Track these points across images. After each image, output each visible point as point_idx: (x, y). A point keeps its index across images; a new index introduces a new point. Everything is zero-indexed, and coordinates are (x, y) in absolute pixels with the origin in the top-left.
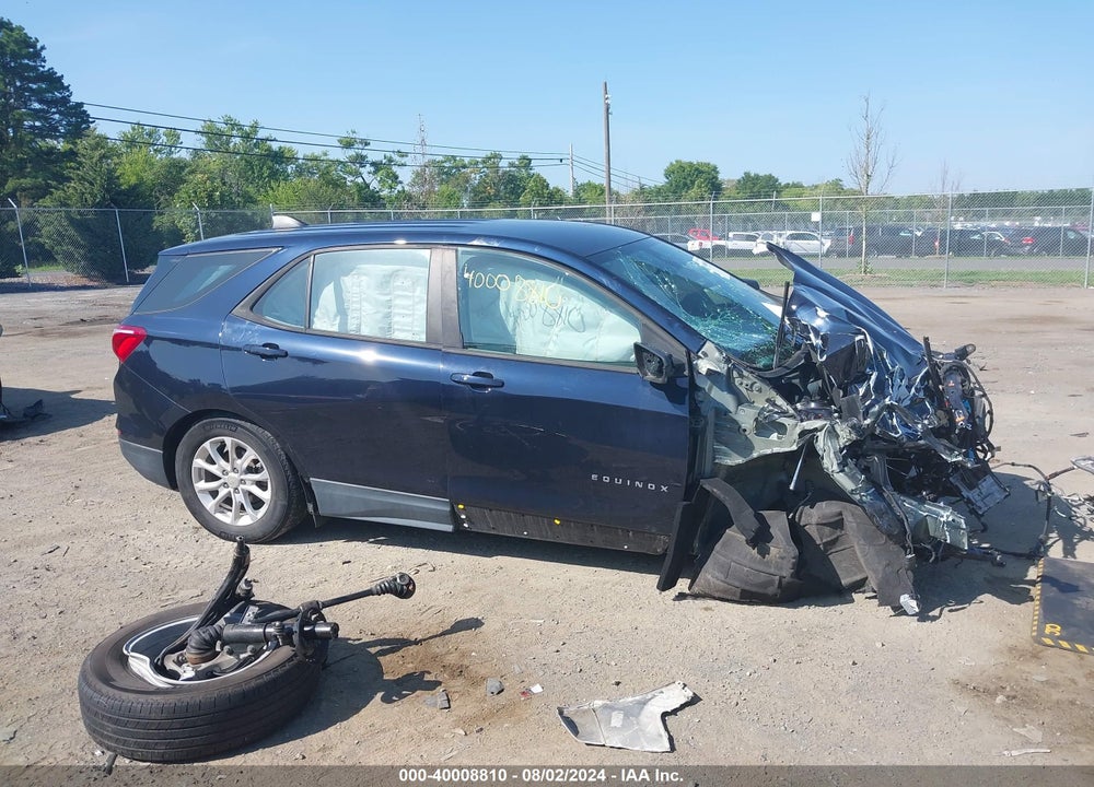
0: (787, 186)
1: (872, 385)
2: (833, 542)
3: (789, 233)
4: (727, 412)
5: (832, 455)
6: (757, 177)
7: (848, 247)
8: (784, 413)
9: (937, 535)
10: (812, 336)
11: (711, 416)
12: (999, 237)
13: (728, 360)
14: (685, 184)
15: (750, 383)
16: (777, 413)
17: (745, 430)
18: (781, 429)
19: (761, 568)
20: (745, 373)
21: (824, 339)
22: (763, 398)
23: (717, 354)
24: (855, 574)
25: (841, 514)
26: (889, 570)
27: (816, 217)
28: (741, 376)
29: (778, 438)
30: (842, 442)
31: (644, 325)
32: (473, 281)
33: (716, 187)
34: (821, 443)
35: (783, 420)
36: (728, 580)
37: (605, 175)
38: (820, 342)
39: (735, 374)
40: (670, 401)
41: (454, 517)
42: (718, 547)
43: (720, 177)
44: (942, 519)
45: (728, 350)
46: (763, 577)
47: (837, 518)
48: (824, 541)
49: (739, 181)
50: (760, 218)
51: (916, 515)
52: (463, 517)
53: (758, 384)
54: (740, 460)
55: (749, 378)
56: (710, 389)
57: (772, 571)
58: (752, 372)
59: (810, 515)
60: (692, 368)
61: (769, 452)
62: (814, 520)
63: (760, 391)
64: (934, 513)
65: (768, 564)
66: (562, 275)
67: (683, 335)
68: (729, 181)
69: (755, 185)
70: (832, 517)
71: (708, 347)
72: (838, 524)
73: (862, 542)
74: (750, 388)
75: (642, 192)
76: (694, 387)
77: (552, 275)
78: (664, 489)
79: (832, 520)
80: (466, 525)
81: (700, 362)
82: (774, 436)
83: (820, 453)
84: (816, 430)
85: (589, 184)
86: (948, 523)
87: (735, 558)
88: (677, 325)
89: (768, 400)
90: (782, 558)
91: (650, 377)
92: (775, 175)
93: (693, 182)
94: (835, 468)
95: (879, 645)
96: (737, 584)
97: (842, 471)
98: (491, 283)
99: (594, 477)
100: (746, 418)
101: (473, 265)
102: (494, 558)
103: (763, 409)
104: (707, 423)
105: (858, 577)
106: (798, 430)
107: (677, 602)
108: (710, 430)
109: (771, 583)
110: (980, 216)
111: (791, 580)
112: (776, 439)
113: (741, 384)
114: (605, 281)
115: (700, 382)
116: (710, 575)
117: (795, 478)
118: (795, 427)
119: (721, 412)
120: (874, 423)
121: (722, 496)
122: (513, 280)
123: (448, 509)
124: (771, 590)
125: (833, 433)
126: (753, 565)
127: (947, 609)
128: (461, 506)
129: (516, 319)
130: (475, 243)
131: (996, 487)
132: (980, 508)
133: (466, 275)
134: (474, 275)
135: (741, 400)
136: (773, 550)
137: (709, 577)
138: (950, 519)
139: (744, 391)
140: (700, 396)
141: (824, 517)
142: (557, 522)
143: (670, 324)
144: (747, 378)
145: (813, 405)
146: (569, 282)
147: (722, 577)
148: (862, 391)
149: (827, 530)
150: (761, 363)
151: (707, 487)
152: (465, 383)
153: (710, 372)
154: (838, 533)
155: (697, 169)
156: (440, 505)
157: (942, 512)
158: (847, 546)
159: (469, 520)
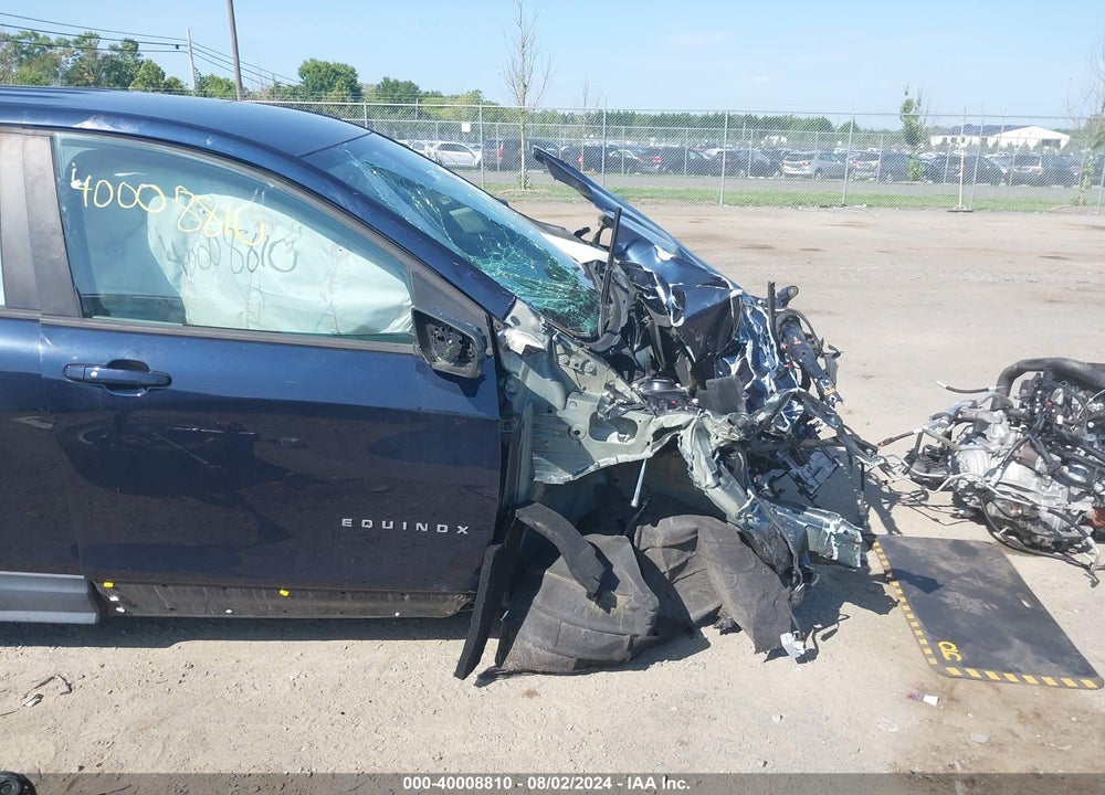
0: (427, 94)
1: (749, 360)
2: (681, 568)
3: (441, 142)
4: (551, 409)
5: (704, 463)
6: (397, 84)
7: (499, 160)
8: (630, 404)
9: (819, 549)
10: (659, 289)
11: (527, 414)
12: (630, 155)
13: (549, 331)
14: (323, 86)
15: (580, 361)
16: (622, 405)
17: (578, 432)
18: (630, 428)
19: (606, 626)
20: (574, 348)
21: (678, 293)
22: (599, 385)
23: (533, 320)
24: (707, 604)
25: (696, 532)
26: (764, 603)
27: (466, 127)
28: (569, 353)
29: (619, 439)
30: (714, 442)
31: (416, 275)
32: (91, 194)
33: (356, 92)
34: (688, 444)
35: (631, 415)
36: (556, 649)
37: (233, 68)
38: (672, 298)
39: (559, 349)
40: (467, 396)
41: (97, 600)
42: (537, 599)
43: (359, 80)
44: (828, 531)
45: (545, 312)
46: (608, 639)
47: (690, 538)
48: (671, 567)
49: (379, 86)
50: (405, 126)
51: (796, 528)
52: (114, 599)
53: (593, 363)
54: (569, 477)
55: (581, 354)
56: (525, 374)
57: (621, 629)
58: (582, 346)
59: (653, 536)
60: (498, 344)
61: (612, 461)
62: (659, 542)
63: (594, 373)
64: (816, 521)
65: (613, 621)
66: (262, 187)
67: (480, 292)
68: (367, 85)
69: (395, 91)
70: (683, 537)
71: (520, 309)
72: (690, 544)
73: (728, 569)
74: (580, 369)
75: (276, 90)
76: (503, 373)
77: (244, 188)
78: (462, 530)
79: (683, 541)
80: (121, 610)
81: (508, 333)
82: (614, 438)
83: (688, 460)
84: (679, 428)
85: (212, 78)
86: (837, 536)
87: (566, 615)
88: (469, 274)
89: (608, 387)
90: (634, 610)
91: (442, 363)
92: (416, 83)
93: (330, 84)
94: (710, 480)
95: (776, 719)
96: (572, 652)
97: (718, 484)
98: (128, 197)
99: (346, 522)
100: (578, 415)
101: (89, 164)
102: (175, 646)
103: (602, 401)
104: (522, 426)
105: (711, 608)
106: (653, 429)
107: (484, 688)
108: (526, 433)
109: (618, 644)
110: (616, 134)
111: (648, 638)
112: (616, 441)
113: (568, 363)
114: (340, 199)
115: (508, 364)
116: (529, 640)
117: (638, 490)
118: (648, 424)
119: (543, 408)
120: (771, 418)
121: (550, 532)
122: (170, 194)
123: (83, 590)
124: (617, 655)
125: (702, 432)
126: (594, 624)
127: (819, 636)
128: (108, 585)
129: (179, 261)
130: (88, 125)
131: (825, 458)
132: (812, 487)
133: (75, 184)
134: (92, 184)
135: (569, 389)
136: (621, 600)
137: (530, 645)
138: (841, 530)
139: (571, 374)
140: (511, 387)
141: (673, 535)
142: (284, 593)
143: (459, 275)
144: (576, 354)
145: (656, 386)
146: (275, 199)
147: (549, 644)
148: (735, 367)
149: (675, 552)
150: (587, 328)
151: (526, 520)
152: (95, 382)
153: (529, 350)
154: (688, 554)
155: (334, 71)
156: (71, 585)
157: (826, 520)
158: (696, 569)
159: (124, 601)
